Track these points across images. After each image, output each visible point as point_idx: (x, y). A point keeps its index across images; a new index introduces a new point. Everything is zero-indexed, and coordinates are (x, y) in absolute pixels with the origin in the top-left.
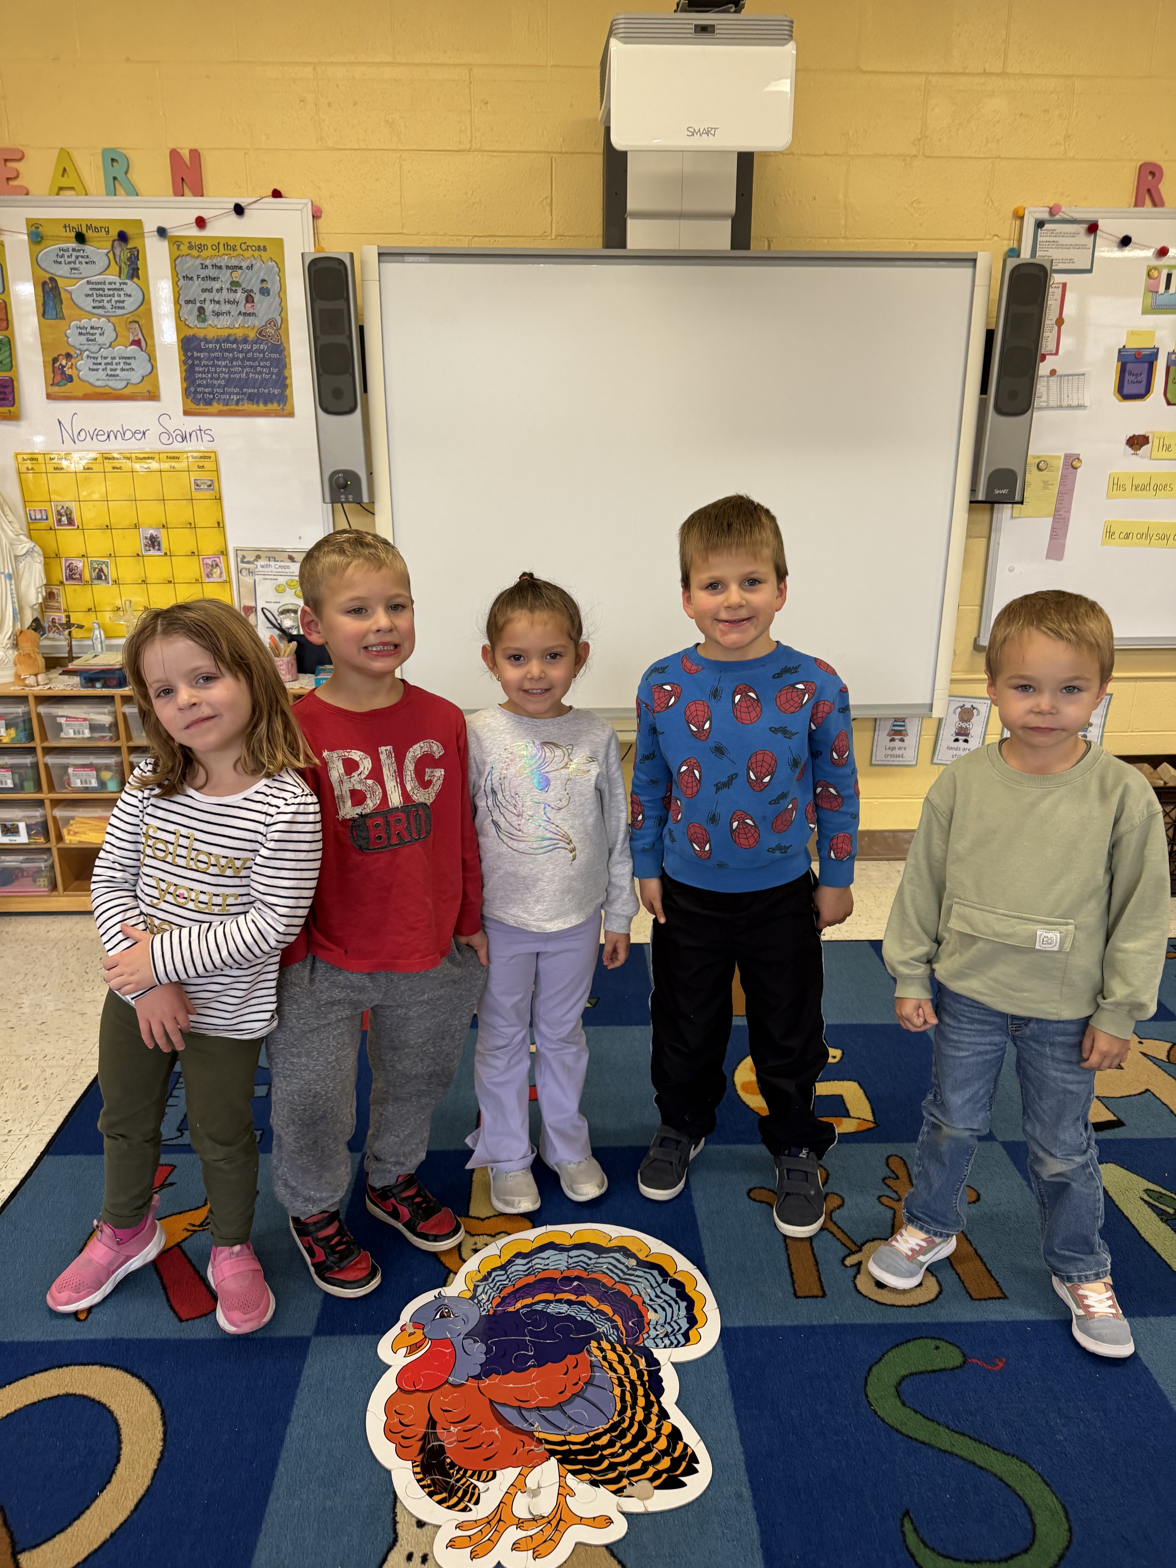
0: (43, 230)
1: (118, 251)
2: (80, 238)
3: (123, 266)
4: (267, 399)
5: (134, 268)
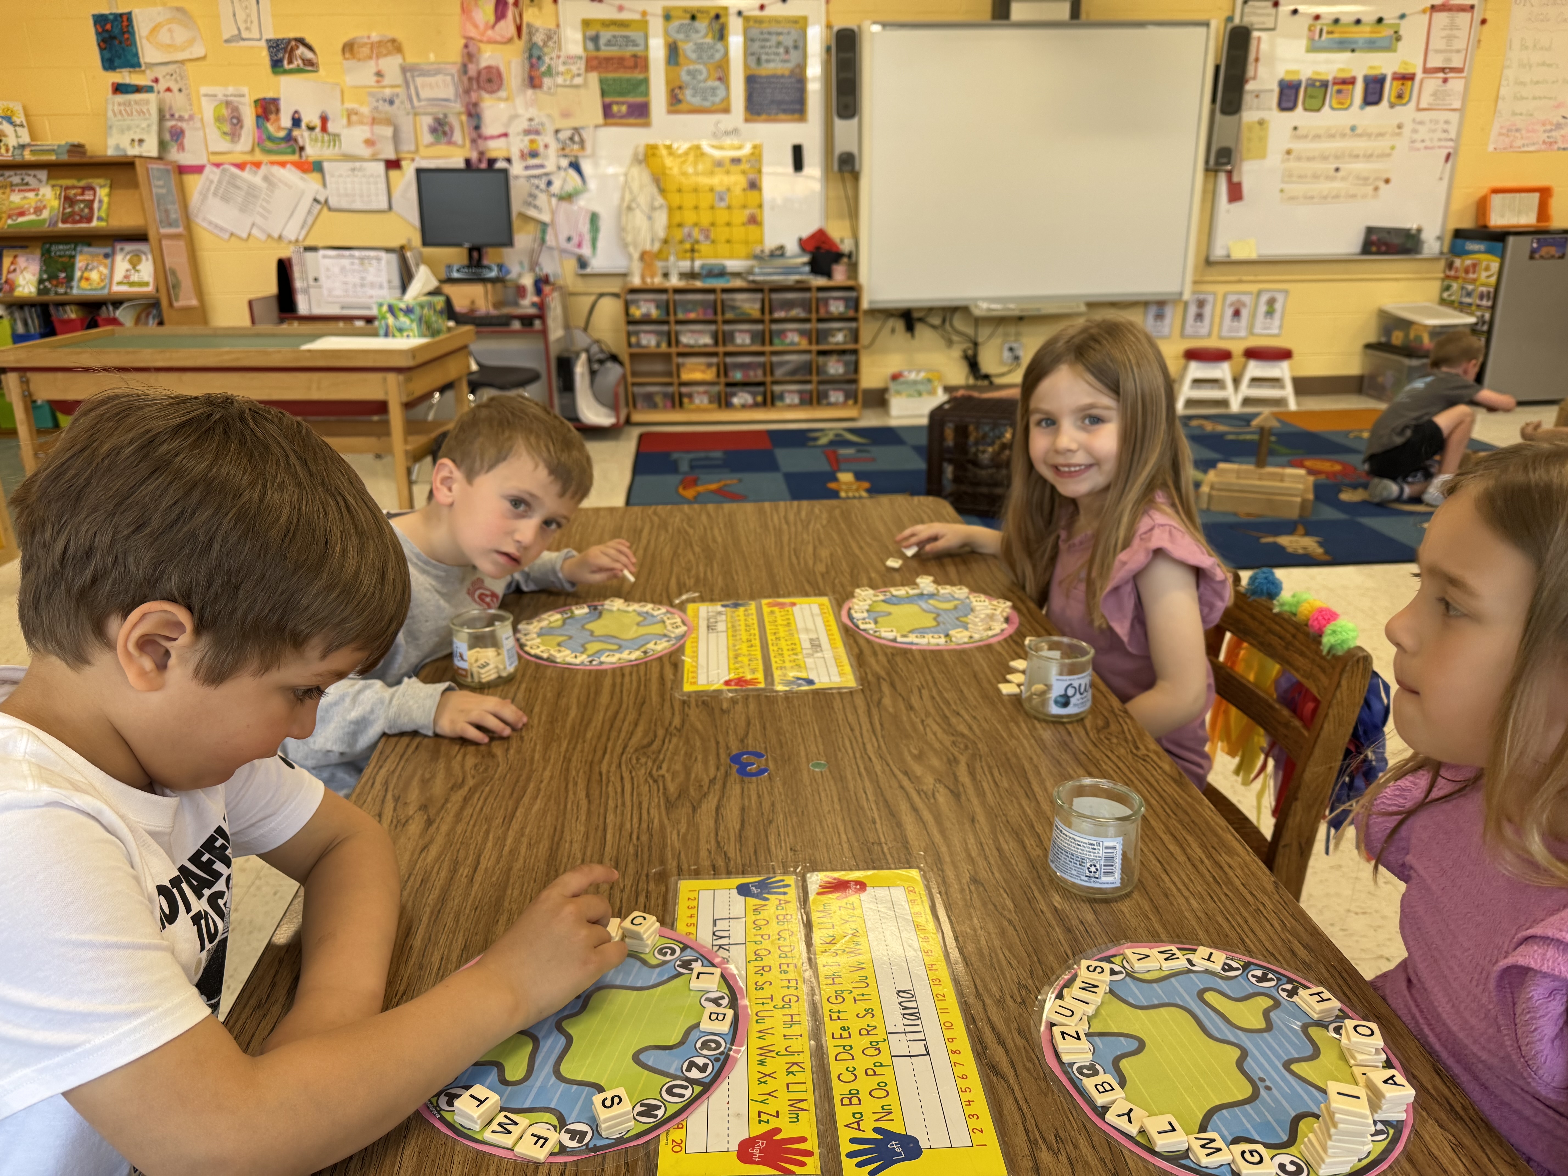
0: (673, 13)
1: (713, 25)
2: (693, 18)
3: (716, 33)
4: (793, 112)
5: (721, 35)
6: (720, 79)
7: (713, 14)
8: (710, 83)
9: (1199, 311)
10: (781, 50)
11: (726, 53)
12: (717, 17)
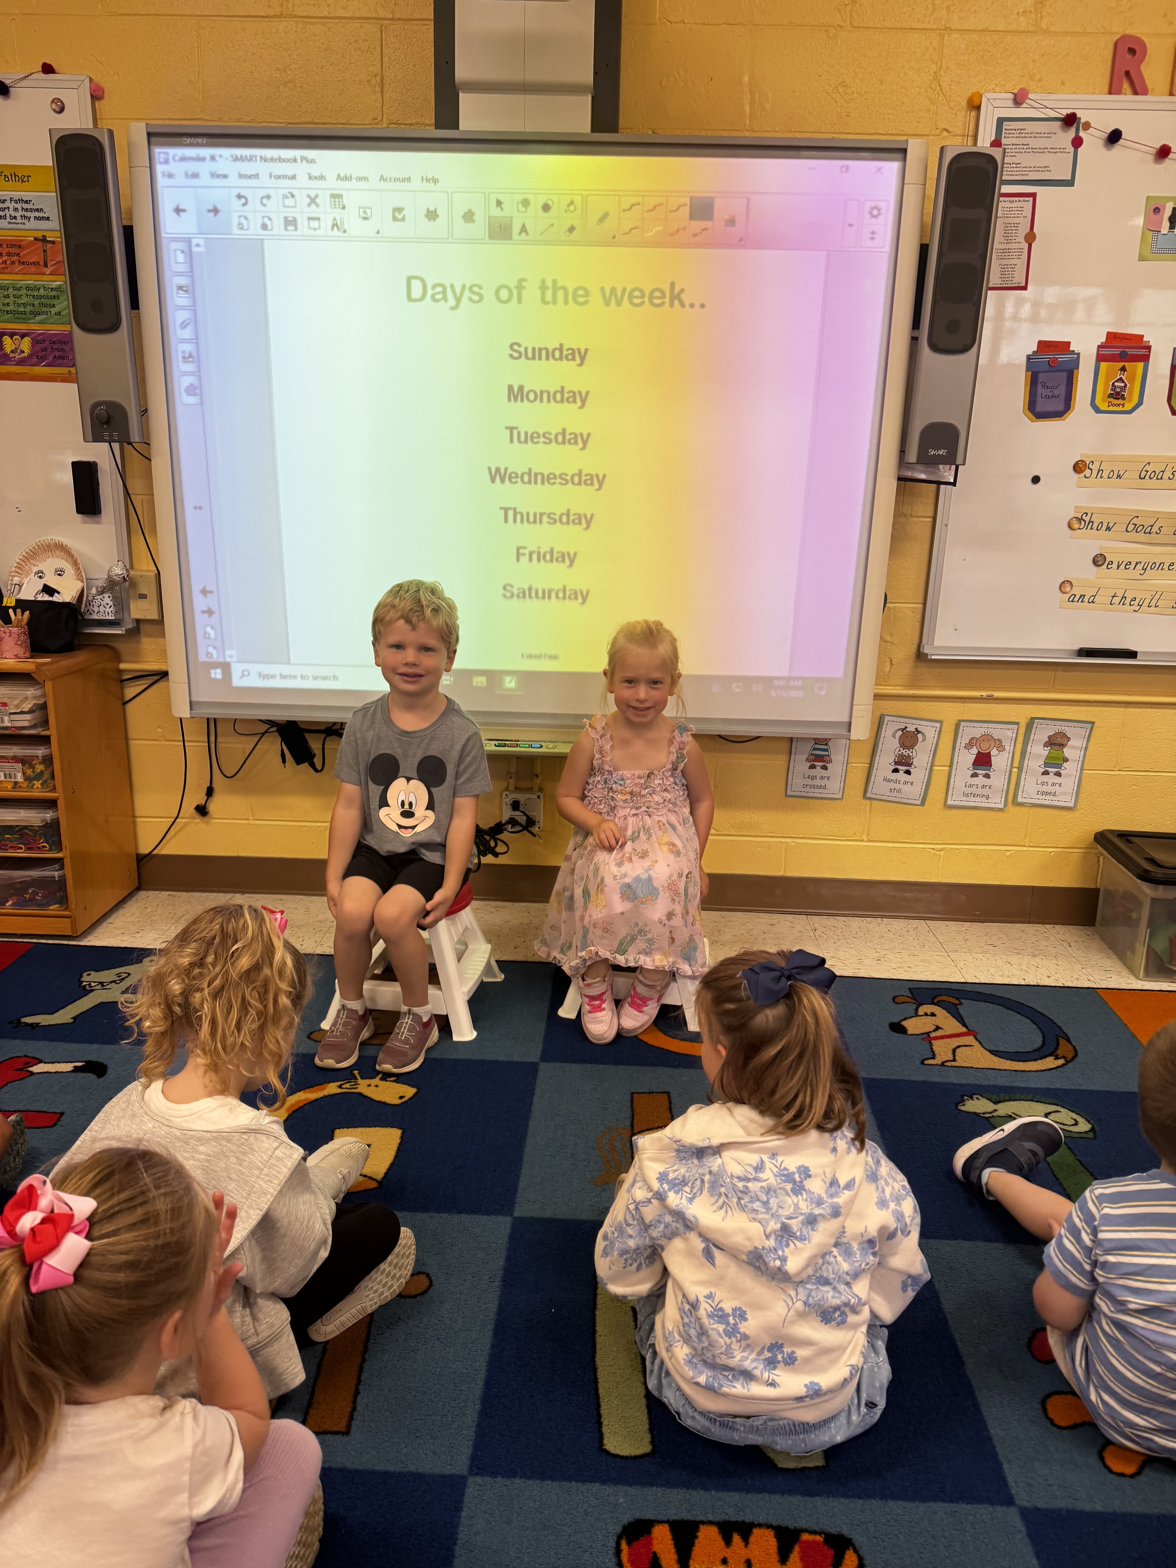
9: (905, 752)
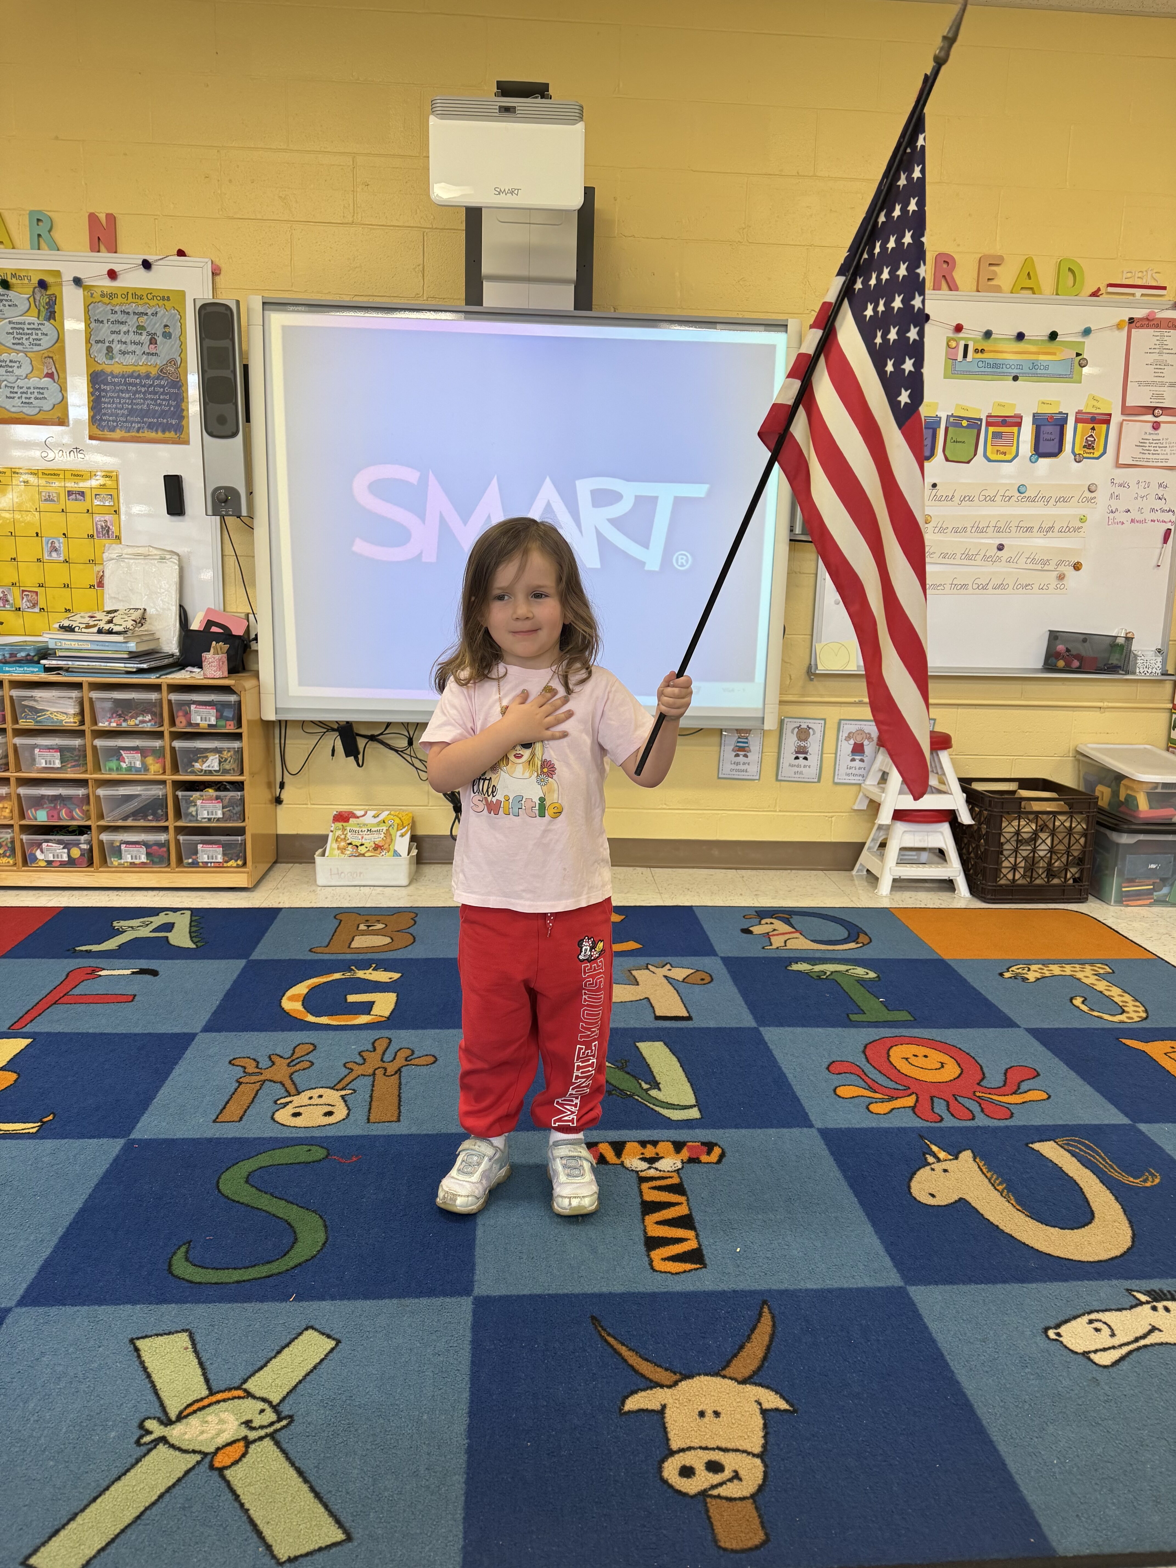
1: (37, 298)
2: (5, 284)
3: (42, 309)
4: (166, 428)
5: (51, 311)
6: (50, 375)
7: (35, 281)
8: (34, 381)
9: (802, 744)
10: (145, 338)
11: (60, 339)
12: (42, 284)
